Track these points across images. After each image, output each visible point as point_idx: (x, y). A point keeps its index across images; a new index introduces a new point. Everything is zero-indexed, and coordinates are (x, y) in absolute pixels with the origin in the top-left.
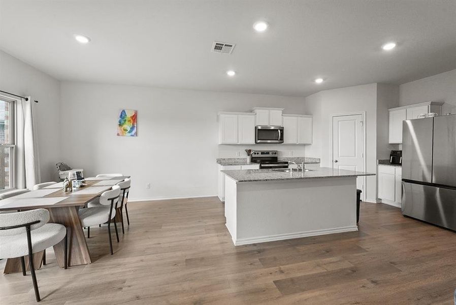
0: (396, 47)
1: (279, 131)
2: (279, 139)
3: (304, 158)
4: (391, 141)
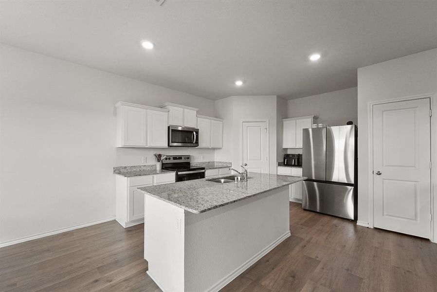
0: (320, 59)
1: (195, 133)
2: (194, 142)
3: (214, 162)
4: (284, 147)
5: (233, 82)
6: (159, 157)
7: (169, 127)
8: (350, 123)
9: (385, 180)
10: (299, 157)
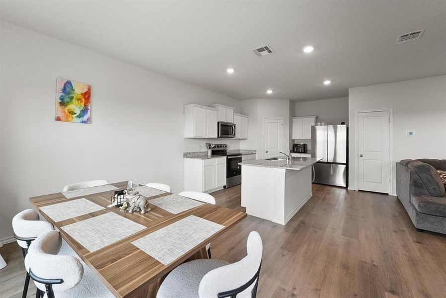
1: (234, 127)
2: (233, 134)
3: (240, 150)
4: (293, 139)
5: (266, 91)
6: (209, 146)
7: (218, 123)
8: (343, 123)
9: (365, 161)
10: (305, 146)
